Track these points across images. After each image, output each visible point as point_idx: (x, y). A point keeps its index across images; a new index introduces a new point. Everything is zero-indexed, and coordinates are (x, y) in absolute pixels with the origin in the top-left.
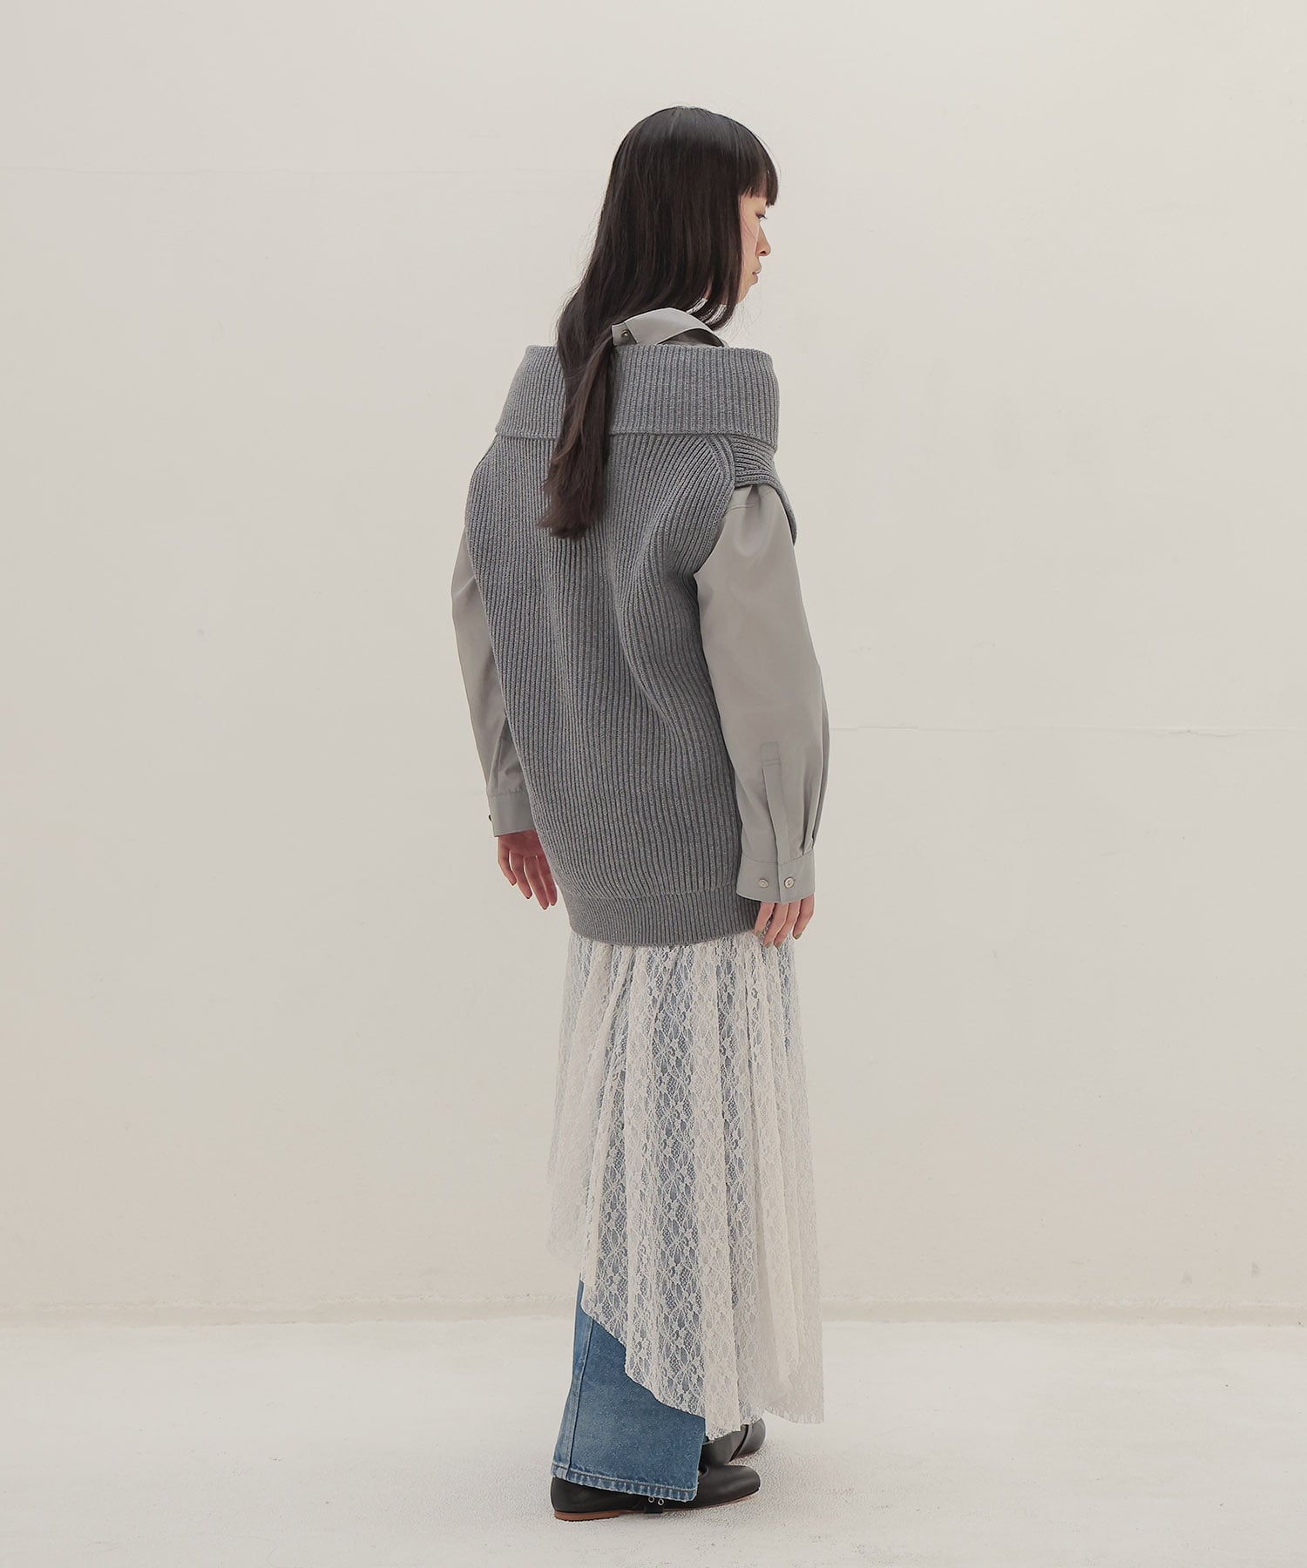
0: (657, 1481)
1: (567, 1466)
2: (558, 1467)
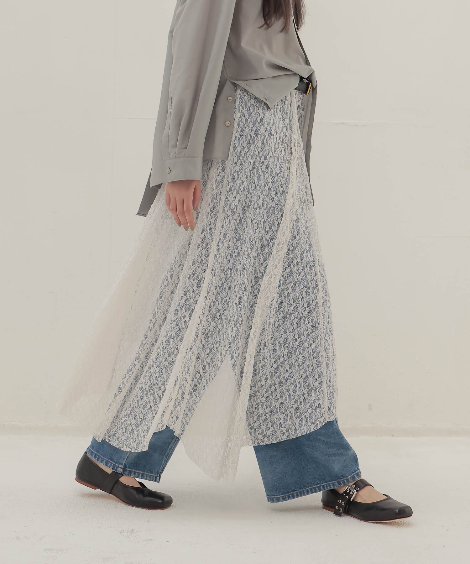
0: (301, 488)
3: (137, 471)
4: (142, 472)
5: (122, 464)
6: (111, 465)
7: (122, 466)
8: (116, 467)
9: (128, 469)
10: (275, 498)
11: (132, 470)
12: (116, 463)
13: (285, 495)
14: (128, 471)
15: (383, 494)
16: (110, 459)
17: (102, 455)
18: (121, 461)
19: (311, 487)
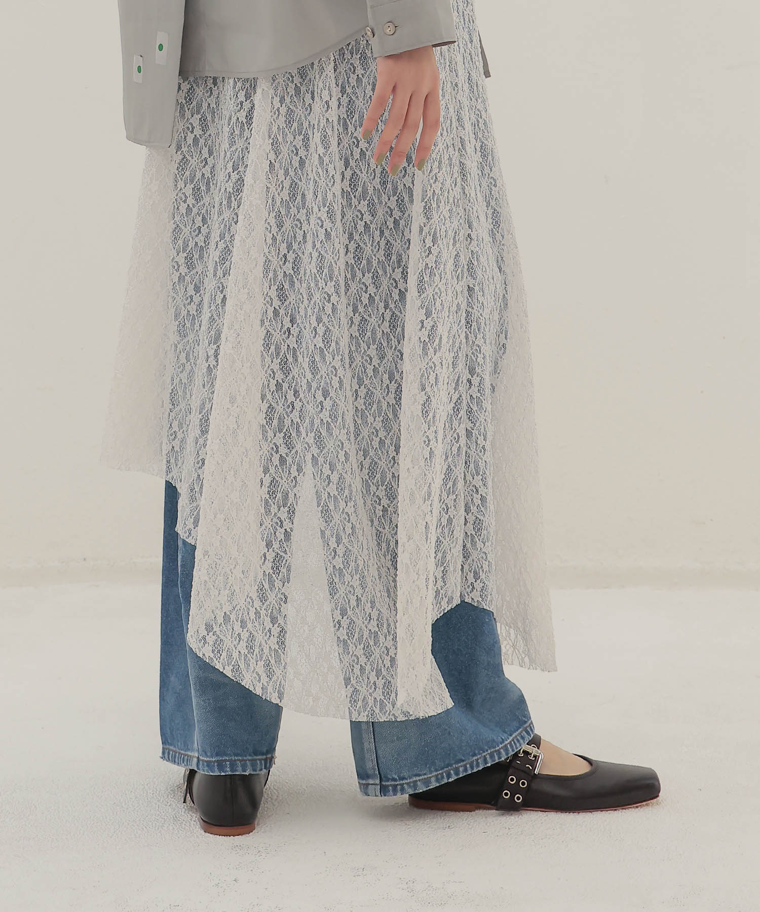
1: (378, 781)
2: (369, 784)
10: (419, 780)
13: (441, 772)
15: (576, 755)
19: (492, 750)
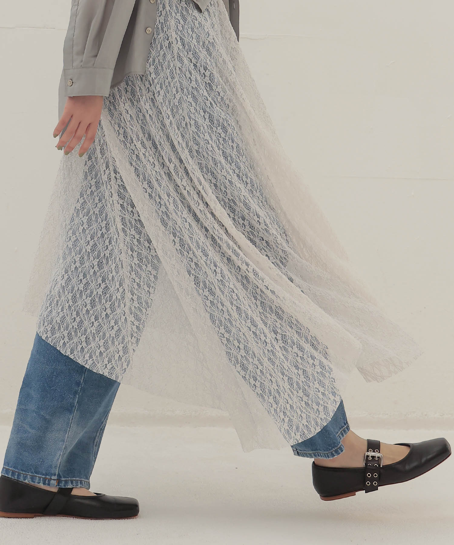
3: (74, 479)
4: (79, 479)
5: (55, 475)
6: (40, 480)
7: (56, 478)
8: (47, 480)
9: (63, 479)
11: (67, 479)
12: (46, 474)
14: (63, 482)
16: (35, 472)
17: (22, 470)
18: (53, 472)
